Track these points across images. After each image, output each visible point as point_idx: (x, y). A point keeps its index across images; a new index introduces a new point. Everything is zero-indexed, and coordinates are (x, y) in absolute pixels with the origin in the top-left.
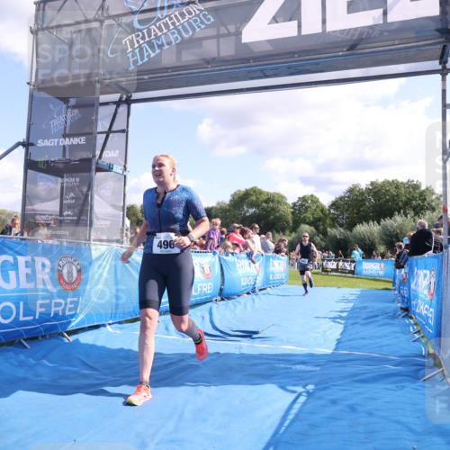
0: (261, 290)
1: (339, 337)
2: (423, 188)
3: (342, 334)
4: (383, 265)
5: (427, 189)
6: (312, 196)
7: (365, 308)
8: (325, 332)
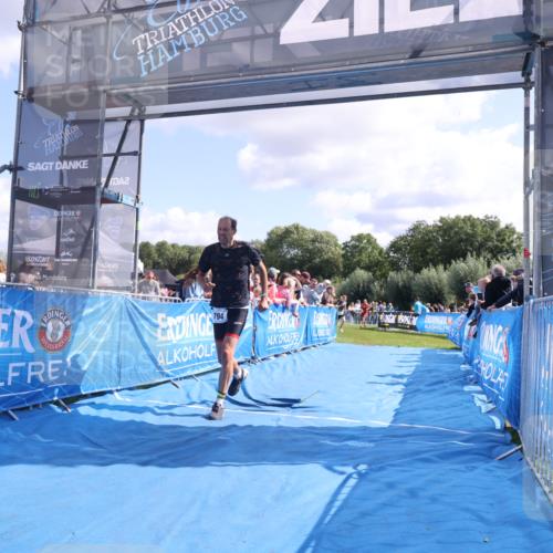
0: (304, 349)
1: (398, 407)
2: (502, 225)
3: (401, 403)
4: (450, 319)
5: (507, 227)
6: (369, 235)
7: (430, 371)
8: (381, 400)
